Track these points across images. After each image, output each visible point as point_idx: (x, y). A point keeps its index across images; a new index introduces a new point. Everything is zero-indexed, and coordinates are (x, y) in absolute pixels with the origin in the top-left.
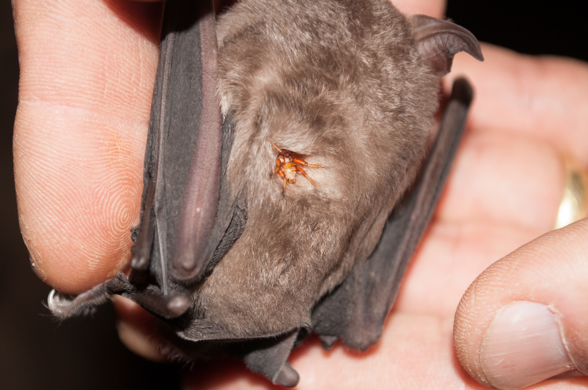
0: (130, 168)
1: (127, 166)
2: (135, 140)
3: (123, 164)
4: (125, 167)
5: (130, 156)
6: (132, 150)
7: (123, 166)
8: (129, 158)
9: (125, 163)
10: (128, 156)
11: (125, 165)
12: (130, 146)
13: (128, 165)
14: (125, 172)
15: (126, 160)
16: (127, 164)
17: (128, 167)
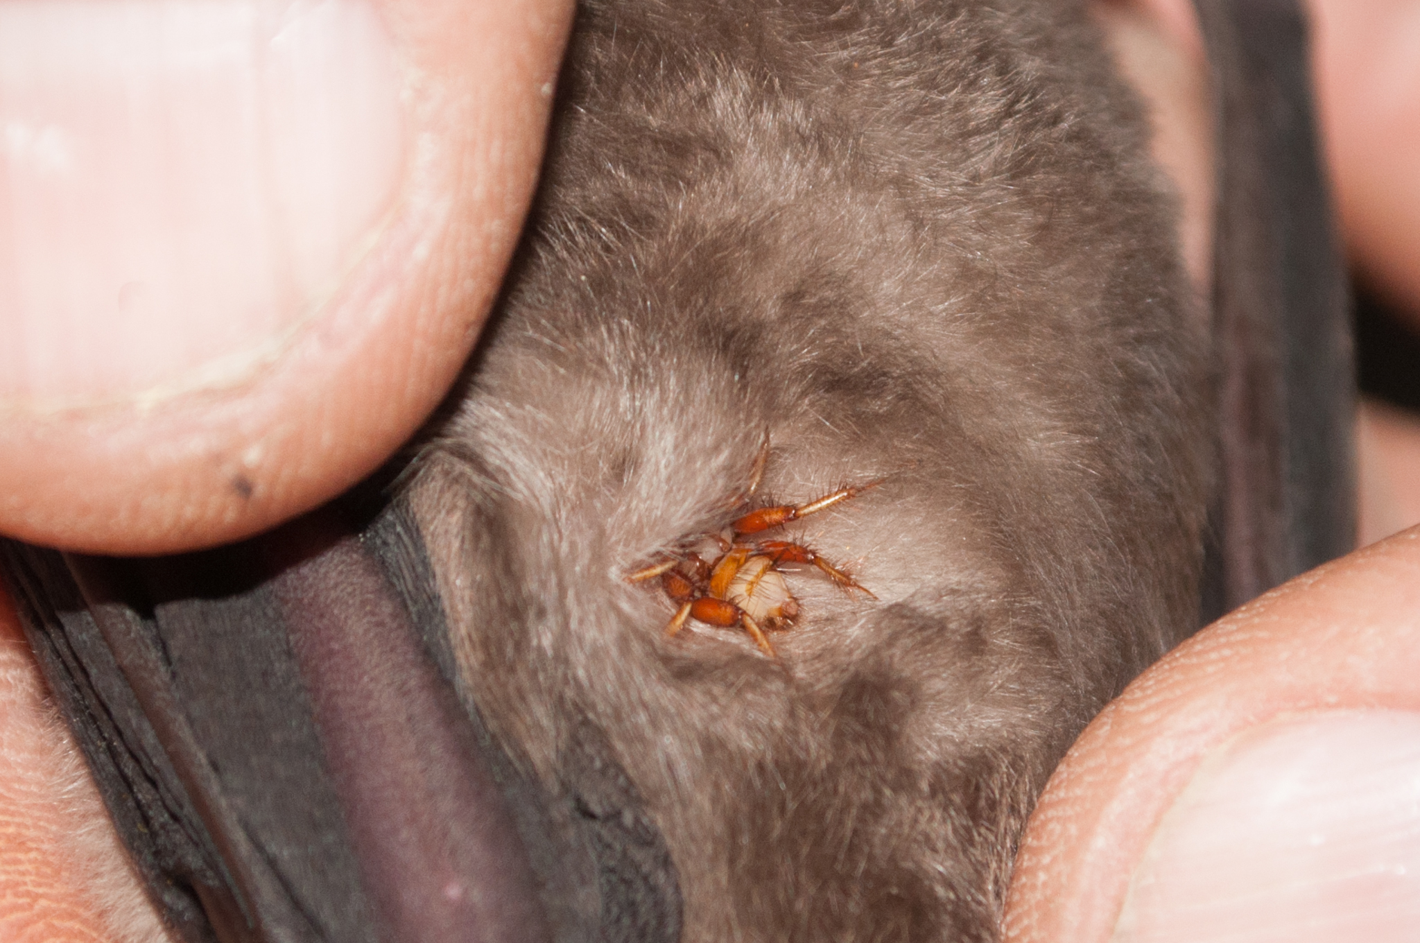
0: (54, 905)
1: (36, 897)
2: (16, 786)
3: (16, 895)
4: (31, 906)
5: (33, 855)
6: (27, 827)
7: (21, 901)
8: (30, 861)
9: (22, 889)
10: (21, 856)
11: (28, 894)
12: (13, 814)
13: (41, 890)
14: (40, 926)
15: (23, 874)
16: (30, 888)
17: (43, 903)
